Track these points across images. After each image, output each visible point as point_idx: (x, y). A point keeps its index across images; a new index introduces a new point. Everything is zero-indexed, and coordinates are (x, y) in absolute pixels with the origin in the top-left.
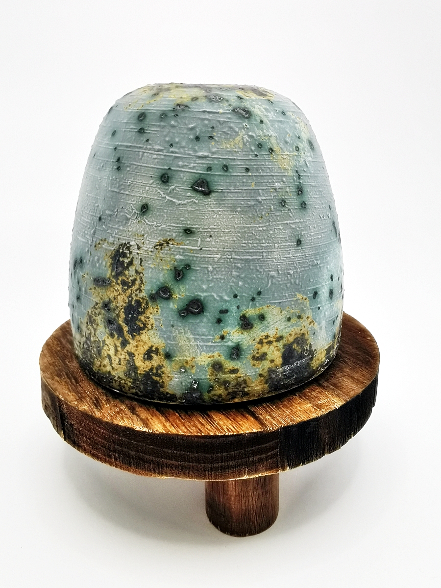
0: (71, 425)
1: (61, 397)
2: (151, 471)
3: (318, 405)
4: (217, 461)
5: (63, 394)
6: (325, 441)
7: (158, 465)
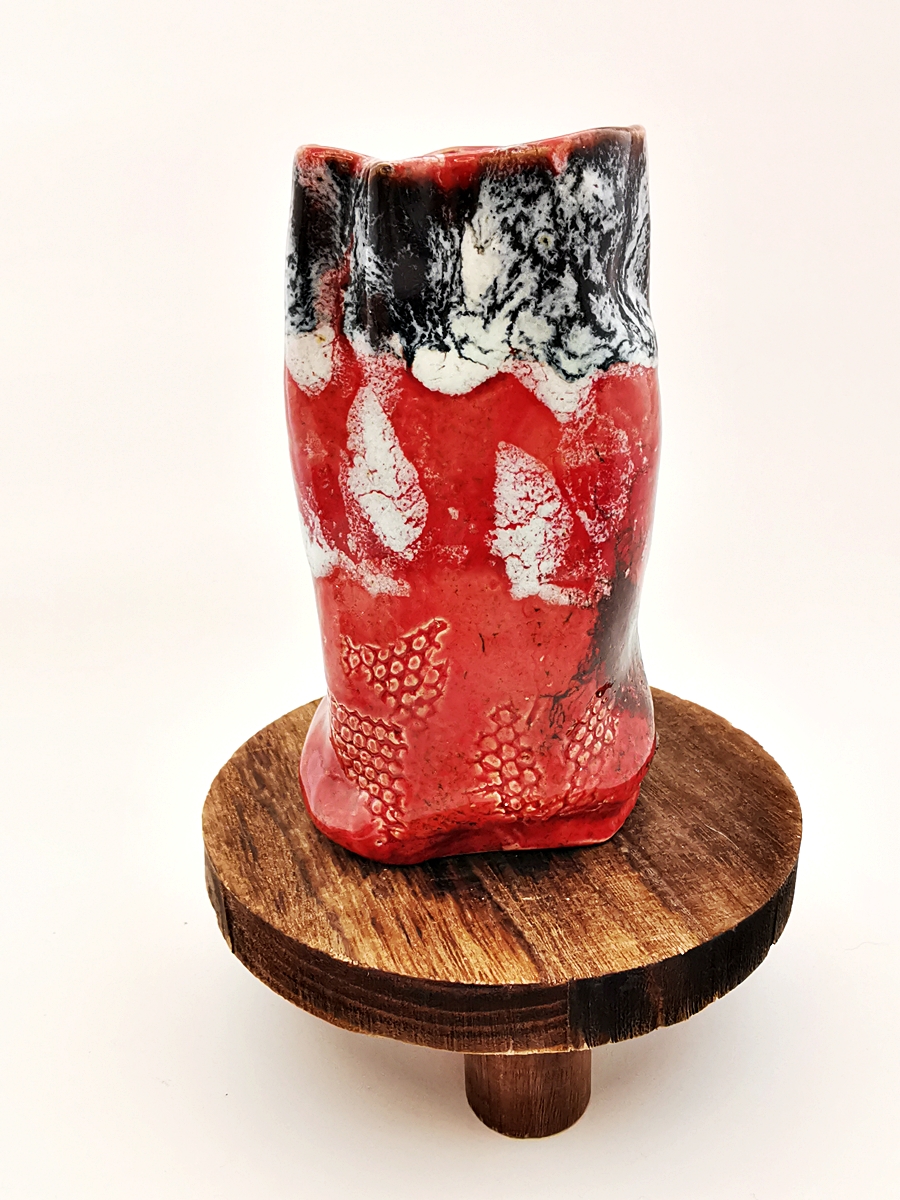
0: (242, 932)
1: (226, 884)
3: (648, 944)
4: (461, 1021)
5: (231, 879)
6: (657, 1007)
7: (368, 1016)
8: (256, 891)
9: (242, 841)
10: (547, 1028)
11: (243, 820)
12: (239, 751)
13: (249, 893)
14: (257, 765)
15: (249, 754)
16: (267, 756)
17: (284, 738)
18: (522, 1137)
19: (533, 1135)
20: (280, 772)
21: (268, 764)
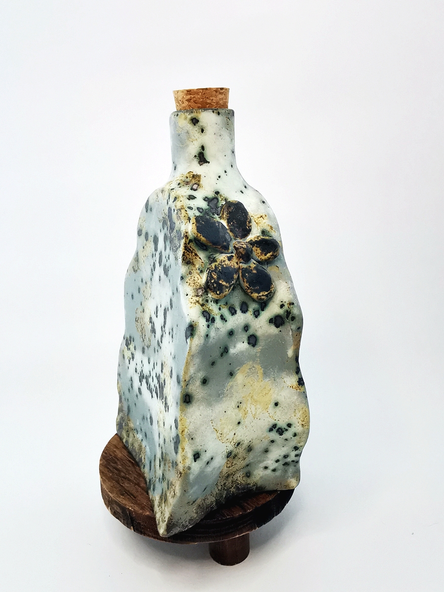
0: (139, 523)
1: (130, 508)
2: (189, 541)
8: (143, 508)
9: (126, 493)
10: (247, 526)
11: (122, 486)
12: (101, 460)
13: (141, 509)
14: (113, 465)
15: (106, 461)
16: (114, 460)
17: (115, 451)
18: (234, 564)
19: (237, 564)
20: (122, 465)
21: (116, 463)
